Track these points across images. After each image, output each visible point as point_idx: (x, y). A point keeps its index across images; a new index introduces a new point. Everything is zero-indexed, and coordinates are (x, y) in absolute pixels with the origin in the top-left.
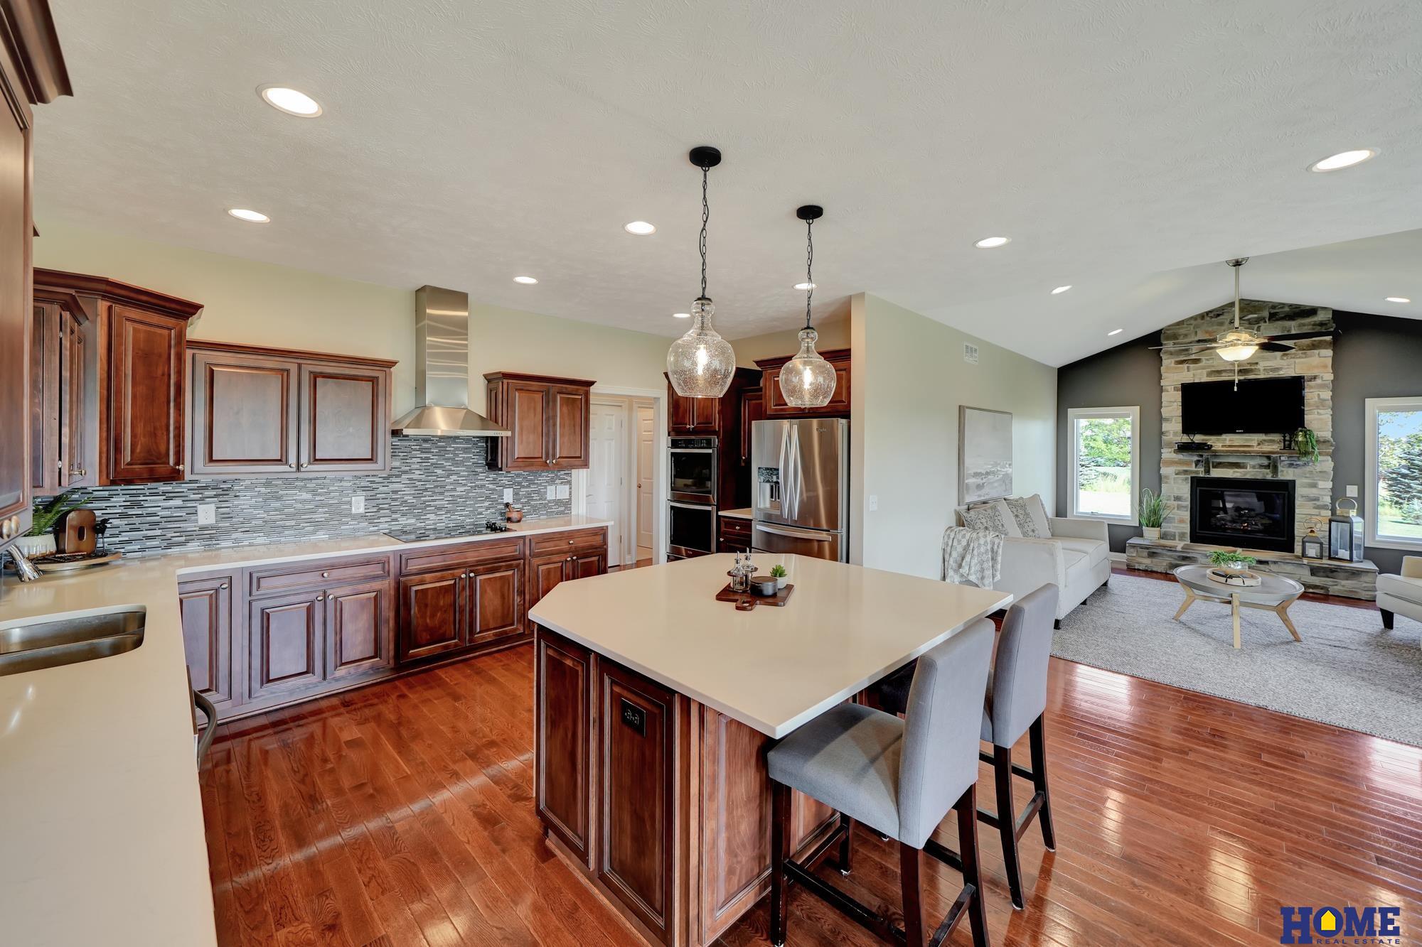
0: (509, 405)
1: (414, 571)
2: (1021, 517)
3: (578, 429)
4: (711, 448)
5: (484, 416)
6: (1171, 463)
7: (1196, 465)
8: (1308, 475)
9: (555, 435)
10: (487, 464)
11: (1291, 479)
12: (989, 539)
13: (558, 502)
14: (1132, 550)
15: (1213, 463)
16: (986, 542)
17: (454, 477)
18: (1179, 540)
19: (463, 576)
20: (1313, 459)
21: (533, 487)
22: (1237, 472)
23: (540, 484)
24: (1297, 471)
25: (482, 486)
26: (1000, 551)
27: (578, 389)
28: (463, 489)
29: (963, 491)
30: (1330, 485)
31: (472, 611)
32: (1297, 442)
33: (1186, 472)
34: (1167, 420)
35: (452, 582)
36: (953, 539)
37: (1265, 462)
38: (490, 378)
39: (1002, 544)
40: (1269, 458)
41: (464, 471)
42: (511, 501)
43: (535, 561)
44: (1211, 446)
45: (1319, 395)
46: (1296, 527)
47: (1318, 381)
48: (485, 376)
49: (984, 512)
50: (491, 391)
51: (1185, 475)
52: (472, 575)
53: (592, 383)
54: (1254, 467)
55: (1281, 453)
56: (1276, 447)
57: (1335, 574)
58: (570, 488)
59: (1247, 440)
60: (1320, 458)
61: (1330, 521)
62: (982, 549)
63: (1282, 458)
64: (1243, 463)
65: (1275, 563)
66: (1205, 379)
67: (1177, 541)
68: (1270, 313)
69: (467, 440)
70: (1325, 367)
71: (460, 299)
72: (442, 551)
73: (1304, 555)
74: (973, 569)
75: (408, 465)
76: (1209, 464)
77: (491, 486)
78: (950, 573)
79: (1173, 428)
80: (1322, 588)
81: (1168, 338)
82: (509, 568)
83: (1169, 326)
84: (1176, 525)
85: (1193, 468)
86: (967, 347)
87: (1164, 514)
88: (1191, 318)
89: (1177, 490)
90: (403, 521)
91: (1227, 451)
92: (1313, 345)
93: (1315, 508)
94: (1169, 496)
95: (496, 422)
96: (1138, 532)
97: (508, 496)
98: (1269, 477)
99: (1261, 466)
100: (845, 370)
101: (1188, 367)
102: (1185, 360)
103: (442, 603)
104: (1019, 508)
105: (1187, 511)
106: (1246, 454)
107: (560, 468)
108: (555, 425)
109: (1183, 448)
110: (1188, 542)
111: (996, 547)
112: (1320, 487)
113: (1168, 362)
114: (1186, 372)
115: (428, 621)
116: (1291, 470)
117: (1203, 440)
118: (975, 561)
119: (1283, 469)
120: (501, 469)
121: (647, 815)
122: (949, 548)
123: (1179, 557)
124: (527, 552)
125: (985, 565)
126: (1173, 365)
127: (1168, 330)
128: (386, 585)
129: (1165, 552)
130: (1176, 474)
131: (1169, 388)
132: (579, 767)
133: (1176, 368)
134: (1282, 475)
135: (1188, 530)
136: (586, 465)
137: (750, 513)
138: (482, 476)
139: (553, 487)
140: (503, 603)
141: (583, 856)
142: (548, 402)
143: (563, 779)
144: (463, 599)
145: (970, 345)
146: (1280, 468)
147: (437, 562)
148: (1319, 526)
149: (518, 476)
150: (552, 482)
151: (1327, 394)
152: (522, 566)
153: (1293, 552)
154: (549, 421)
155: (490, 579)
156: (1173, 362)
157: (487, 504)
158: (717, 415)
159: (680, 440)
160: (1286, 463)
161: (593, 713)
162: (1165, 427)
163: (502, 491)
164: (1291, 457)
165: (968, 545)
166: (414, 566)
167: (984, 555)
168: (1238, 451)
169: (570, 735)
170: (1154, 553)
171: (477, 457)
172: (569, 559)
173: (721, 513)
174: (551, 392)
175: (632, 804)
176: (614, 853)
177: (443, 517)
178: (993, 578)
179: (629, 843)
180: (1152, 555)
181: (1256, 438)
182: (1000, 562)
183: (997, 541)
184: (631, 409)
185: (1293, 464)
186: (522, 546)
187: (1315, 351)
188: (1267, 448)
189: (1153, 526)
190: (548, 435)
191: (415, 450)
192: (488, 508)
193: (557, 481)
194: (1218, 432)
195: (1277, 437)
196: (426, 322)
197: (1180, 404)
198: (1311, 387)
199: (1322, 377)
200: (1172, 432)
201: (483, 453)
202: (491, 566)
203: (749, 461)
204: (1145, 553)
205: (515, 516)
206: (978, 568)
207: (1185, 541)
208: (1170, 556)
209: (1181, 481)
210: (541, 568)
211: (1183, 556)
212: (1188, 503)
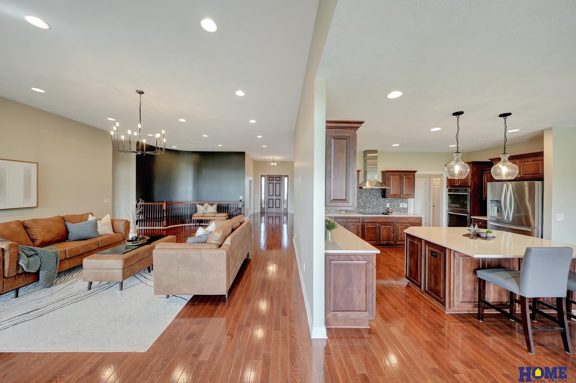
0: (389, 179)
1: (366, 222)
3: (411, 186)
4: (467, 192)
5: (381, 182)
9: (403, 188)
10: (382, 196)
13: (404, 209)
17: (373, 199)
19: (378, 225)
21: (395, 204)
23: (398, 203)
25: (381, 202)
27: (411, 174)
28: (375, 203)
31: (380, 235)
35: (375, 226)
38: (383, 173)
41: (376, 198)
42: (389, 207)
43: (398, 224)
48: (381, 171)
50: (383, 176)
52: (380, 225)
53: (416, 171)
58: (408, 204)
69: (377, 189)
71: (376, 151)
72: (373, 218)
75: (362, 196)
77: (383, 202)
82: (390, 225)
90: (361, 210)
95: (385, 184)
97: (388, 205)
100: (541, 160)
103: (372, 231)
107: (404, 198)
108: (403, 185)
115: (369, 235)
120: (387, 198)
121: (438, 277)
124: (395, 222)
128: (360, 224)
132: (419, 266)
136: (414, 197)
137: (487, 218)
138: (381, 199)
139: (402, 204)
140: (388, 235)
141: (420, 287)
142: (401, 178)
143: (414, 269)
144: (377, 231)
147: (371, 221)
149: (391, 200)
150: (401, 202)
152: (393, 225)
154: (401, 184)
155: (385, 227)
157: (382, 207)
158: (470, 180)
159: (452, 189)
161: (423, 254)
163: (386, 204)
166: (366, 221)
169: (416, 259)
171: (379, 194)
172: (408, 225)
173: (471, 217)
174: (402, 175)
175: (434, 274)
176: (429, 286)
177: (370, 210)
179: (433, 283)
184: (430, 178)
186: (393, 219)
190: (401, 188)
191: (364, 192)
192: (382, 208)
193: (403, 202)
196: (367, 157)
201: (381, 193)
202: (385, 224)
203: (486, 198)
205: (390, 211)
210: (399, 227)
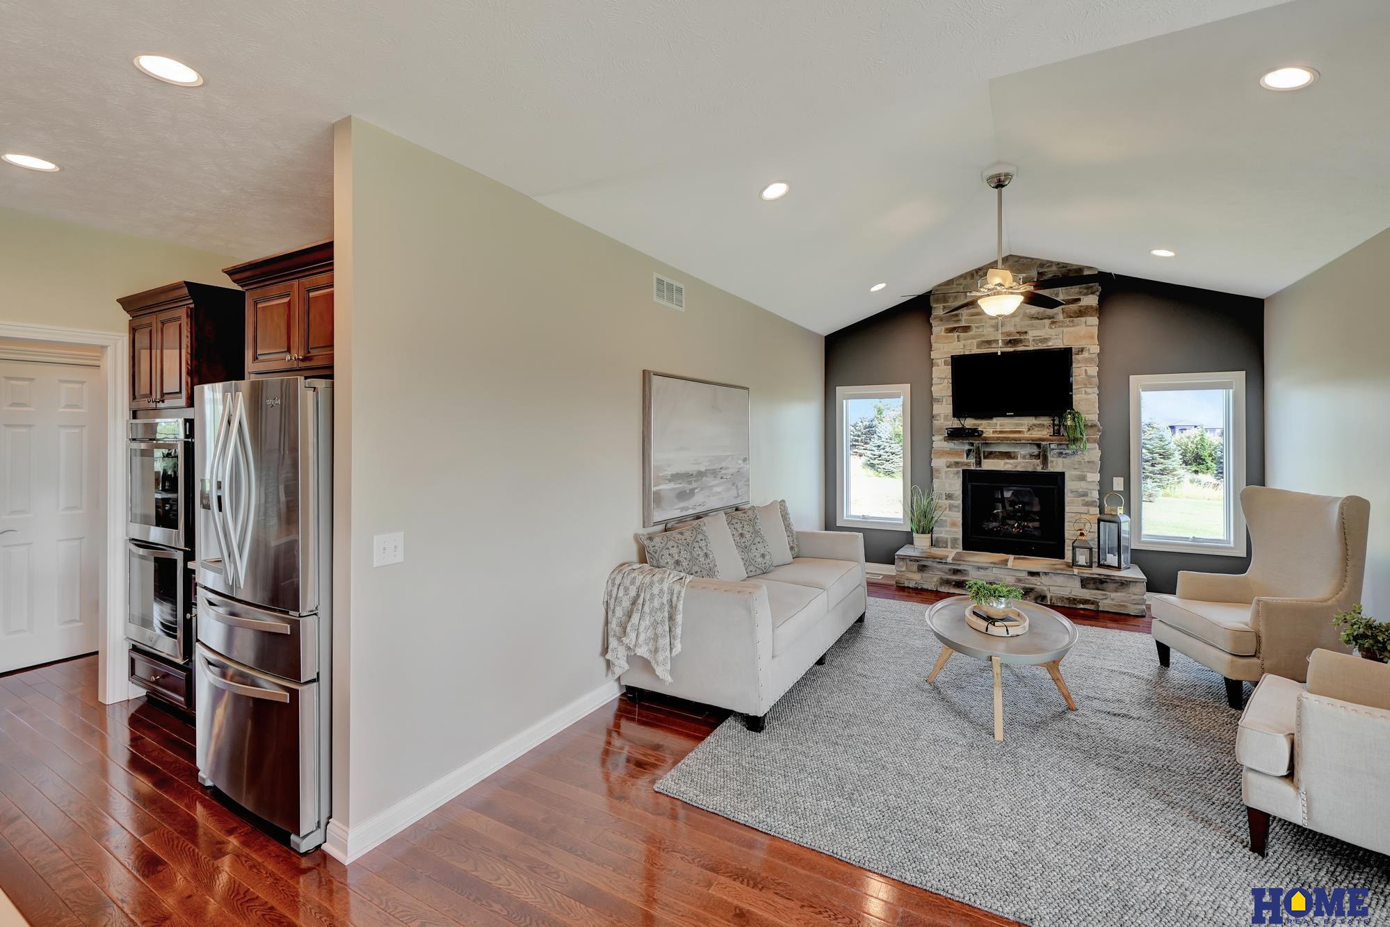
2: (748, 536)
6: (944, 453)
7: (968, 456)
8: (1076, 467)
11: (1060, 471)
12: (665, 586)
14: (901, 563)
15: (984, 452)
16: (661, 591)
18: (952, 548)
20: (1082, 447)
22: (1007, 463)
24: (1067, 461)
26: (680, 607)
29: (649, 505)
30: (1097, 477)
32: (1065, 426)
33: (957, 464)
34: (938, 401)
36: (619, 585)
37: (1035, 451)
39: (683, 594)
40: (1039, 446)
44: (982, 431)
45: (1086, 370)
46: (1066, 528)
47: (1085, 354)
49: (679, 536)
51: (956, 467)
54: (1024, 457)
55: (1050, 440)
56: (1045, 433)
57: (1104, 585)
59: (1017, 425)
60: (1089, 446)
61: (1099, 520)
62: (656, 604)
63: (1052, 446)
64: (1014, 452)
65: (1046, 574)
66: (975, 351)
67: (949, 549)
68: (1038, 273)
70: (1092, 337)
73: (1074, 563)
74: (642, 637)
76: (979, 454)
78: (613, 643)
79: (944, 409)
80: (1093, 603)
81: (937, 301)
83: (939, 286)
84: (948, 529)
85: (964, 459)
86: (660, 282)
87: (936, 515)
88: (961, 276)
89: (950, 485)
91: (998, 438)
92: (1080, 311)
93: (1083, 505)
94: (941, 494)
96: (908, 539)
98: (1039, 469)
99: (1032, 456)
101: (958, 336)
102: (955, 328)
104: (745, 523)
105: (958, 511)
106: (1017, 442)
109: (954, 434)
110: (960, 550)
111: (675, 598)
112: (1088, 480)
113: (938, 329)
114: (956, 343)
116: (1060, 460)
117: (974, 425)
118: (647, 621)
119: (1053, 459)
122: (613, 600)
123: (950, 570)
125: (660, 630)
126: (943, 333)
127: (937, 290)
129: (935, 565)
130: (948, 467)
131: (939, 361)
133: (946, 337)
134: (1052, 467)
135: (960, 536)
145: (666, 280)
146: (1050, 459)
148: (1088, 526)
151: (1093, 370)
153: (1064, 558)
156: (943, 329)
160: (1055, 451)
162: (937, 409)
164: (1061, 444)
165: (638, 596)
167: (659, 613)
168: (1008, 437)
170: (924, 566)
178: (671, 649)
180: (922, 568)
181: (1026, 422)
182: (680, 623)
183: (677, 588)
185: (1061, 453)
187: (1082, 318)
188: (1037, 434)
189: (923, 533)
194: (988, 414)
195: (1046, 421)
197: (950, 381)
198: (1079, 362)
199: (1089, 350)
200: (943, 415)
204: (915, 566)
206: (650, 633)
207: (957, 548)
208: (941, 570)
209: (952, 476)
211: (954, 569)
212: (960, 502)
